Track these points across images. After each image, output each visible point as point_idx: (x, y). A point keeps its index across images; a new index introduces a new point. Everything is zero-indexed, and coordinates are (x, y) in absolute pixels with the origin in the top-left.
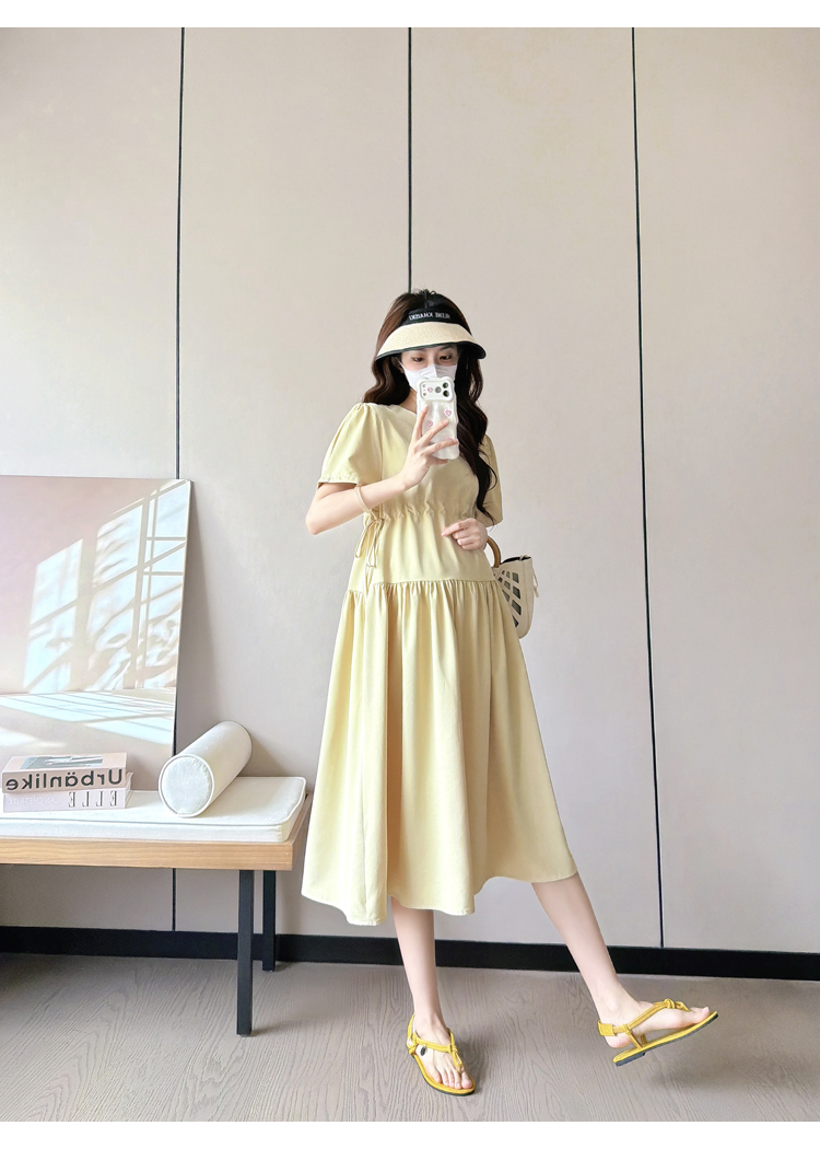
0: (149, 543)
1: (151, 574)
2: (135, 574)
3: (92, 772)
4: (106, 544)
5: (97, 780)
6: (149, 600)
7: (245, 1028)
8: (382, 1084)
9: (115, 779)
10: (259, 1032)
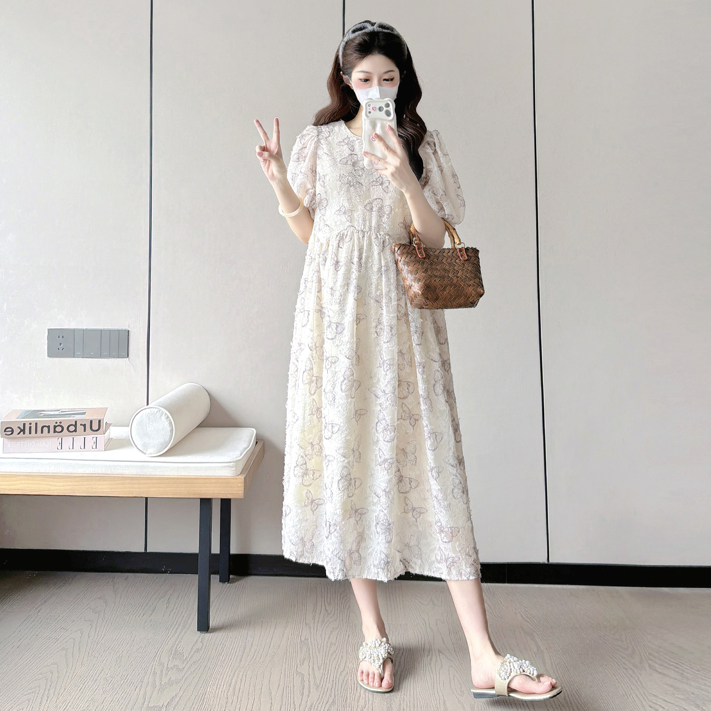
3: (76, 422)
5: (80, 428)
7: (204, 626)
8: (316, 668)
9: (95, 427)
10: (216, 630)
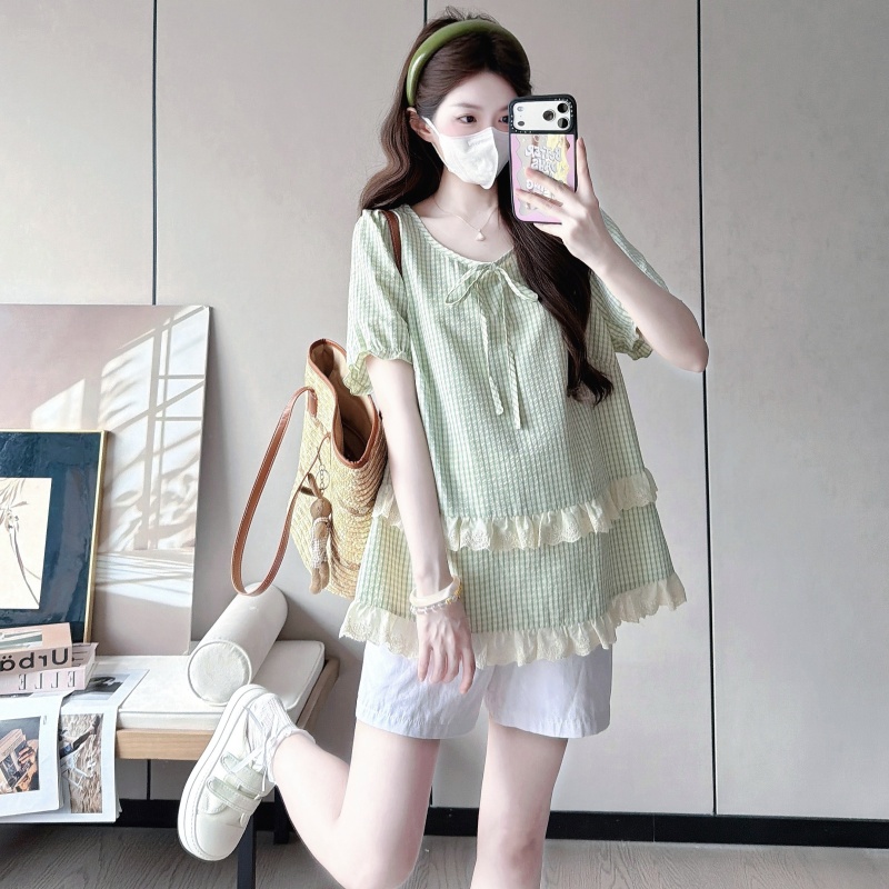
0: (161, 382)
1: (164, 419)
2: (146, 419)
3: (32, 654)
4: (114, 382)
5: (38, 662)
6: (162, 450)
9: (59, 659)
